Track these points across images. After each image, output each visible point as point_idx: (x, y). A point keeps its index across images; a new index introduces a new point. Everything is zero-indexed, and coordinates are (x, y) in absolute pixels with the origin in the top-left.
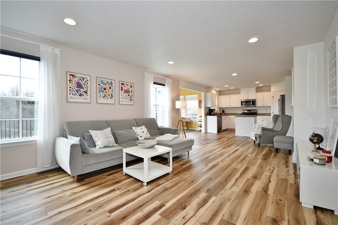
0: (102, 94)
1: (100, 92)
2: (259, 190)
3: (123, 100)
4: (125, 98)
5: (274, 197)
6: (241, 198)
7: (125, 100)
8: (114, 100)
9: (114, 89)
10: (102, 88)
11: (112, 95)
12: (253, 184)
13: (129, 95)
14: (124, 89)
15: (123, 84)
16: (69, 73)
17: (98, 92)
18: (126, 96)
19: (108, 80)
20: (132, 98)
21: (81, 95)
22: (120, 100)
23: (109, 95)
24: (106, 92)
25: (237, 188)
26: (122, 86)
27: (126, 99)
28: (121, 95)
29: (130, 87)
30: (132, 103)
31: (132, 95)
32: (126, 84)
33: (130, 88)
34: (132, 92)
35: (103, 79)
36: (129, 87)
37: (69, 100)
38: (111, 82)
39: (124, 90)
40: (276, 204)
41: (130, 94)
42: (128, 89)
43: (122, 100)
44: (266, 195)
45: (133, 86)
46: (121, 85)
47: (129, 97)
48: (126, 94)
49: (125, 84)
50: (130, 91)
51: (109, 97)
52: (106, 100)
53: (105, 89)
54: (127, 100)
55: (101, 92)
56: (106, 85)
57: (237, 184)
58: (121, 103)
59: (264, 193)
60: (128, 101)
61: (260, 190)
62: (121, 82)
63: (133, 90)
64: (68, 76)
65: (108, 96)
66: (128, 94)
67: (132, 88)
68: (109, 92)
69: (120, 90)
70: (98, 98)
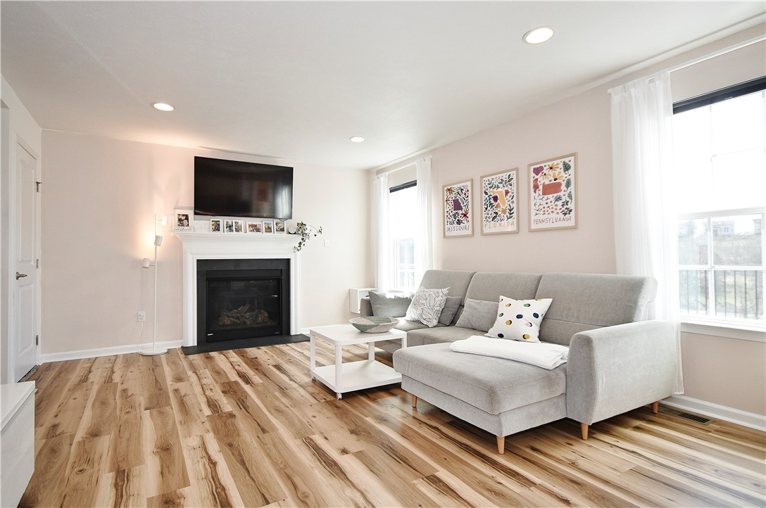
0: (490, 212)
1: (486, 209)
2: (138, 467)
3: (541, 217)
4: (546, 209)
5: (96, 471)
6: (167, 434)
7: (546, 216)
8: (515, 220)
9: (515, 194)
10: (490, 199)
11: (510, 211)
12: (162, 473)
13: (558, 199)
14: (542, 183)
15: (537, 171)
16: (446, 188)
17: (484, 209)
18: (549, 204)
19: (501, 175)
20: (572, 206)
21: (459, 222)
22: (533, 218)
23: (504, 211)
24: (498, 206)
25: (190, 446)
26: (536, 177)
27: (550, 211)
28: (533, 202)
29: (562, 170)
30: (572, 223)
31: (570, 196)
32: (546, 166)
33: (563, 173)
34: (568, 184)
35: (492, 177)
36: (559, 171)
37: (447, 234)
38: (509, 176)
39: (541, 187)
40: (93, 459)
41: (561, 194)
42: (555, 180)
43: (538, 217)
44: (118, 465)
45: (572, 164)
46: (533, 174)
47: (560, 203)
48: (550, 196)
49: (545, 168)
50: (564, 184)
51: (505, 216)
52: (498, 224)
53: (496, 199)
54: (554, 216)
55: (489, 208)
56: (498, 187)
57: (200, 453)
58: (533, 226)
59: (124, 466)
60: (557, 216)
61: (135, 470)
62: (532, 168)
63: (572, 178)
64: (445, 192)
65: (502, 215)
66: (555, 195)
67: (571, 171)
68: (504, 205)
69: (532, 190)
70: (484, 223)
